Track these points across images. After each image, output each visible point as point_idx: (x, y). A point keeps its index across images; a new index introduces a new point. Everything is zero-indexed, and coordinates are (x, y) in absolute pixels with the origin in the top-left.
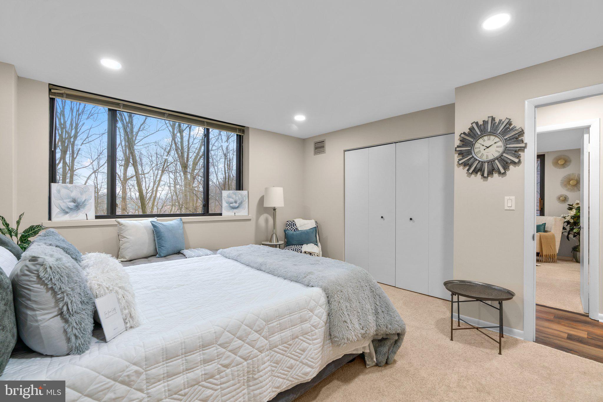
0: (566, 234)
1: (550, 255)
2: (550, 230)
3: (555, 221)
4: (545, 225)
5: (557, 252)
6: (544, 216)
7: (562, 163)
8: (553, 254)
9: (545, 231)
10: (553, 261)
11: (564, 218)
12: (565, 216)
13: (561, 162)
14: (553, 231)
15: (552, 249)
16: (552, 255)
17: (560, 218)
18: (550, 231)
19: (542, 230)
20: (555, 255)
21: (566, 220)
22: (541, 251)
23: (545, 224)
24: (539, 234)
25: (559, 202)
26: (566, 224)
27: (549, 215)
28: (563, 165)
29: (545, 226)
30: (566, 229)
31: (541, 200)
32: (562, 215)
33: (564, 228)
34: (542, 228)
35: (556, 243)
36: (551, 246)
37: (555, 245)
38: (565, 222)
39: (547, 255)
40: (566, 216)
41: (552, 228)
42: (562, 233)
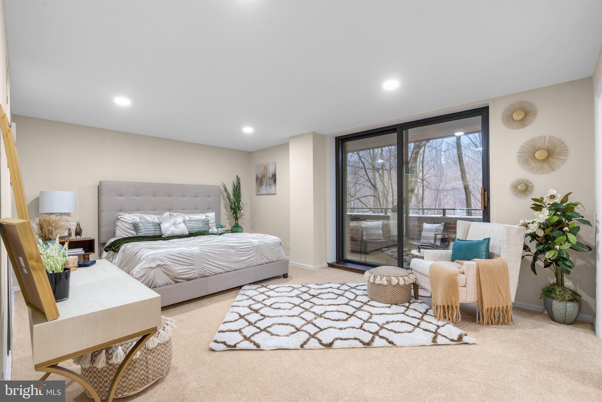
0: (531, 259)
1: (499, 308)
2: (498, 253)
3: (508, 235)
4: (489, 242)
5: (513, 299)
6: (490, 222)
7: (520, 117)
8: (505, 306)
9: (490, 256)
10: (504, 320)
11: (526, 226)
12: (527, 222)
13: (517, 116)
14: (504, 256)
15: (502, 295)
16: (503, 307)
17: (517, 226)
18: (499, 256)
19: (484, 254)
20: (509, 308)
21: (529, 231)
22: (480, 300)
23: (489, 239)
24: (474, 263)
25: (515, 195)
26: (529, 238)
27: (499, 222)
28: (521, 120)
29: (488, 244)
30: (530, 251)
31: (485, 191)
32: (522, 221)
33: (526, 248)
34: (483, 247)
35: (510, 282)
36: (499, 289)
37: (507, 287)
38: (527, 235)
39: (491, 308)
40: (529, 223)
41: (502, 250)
42: (523, 257)
